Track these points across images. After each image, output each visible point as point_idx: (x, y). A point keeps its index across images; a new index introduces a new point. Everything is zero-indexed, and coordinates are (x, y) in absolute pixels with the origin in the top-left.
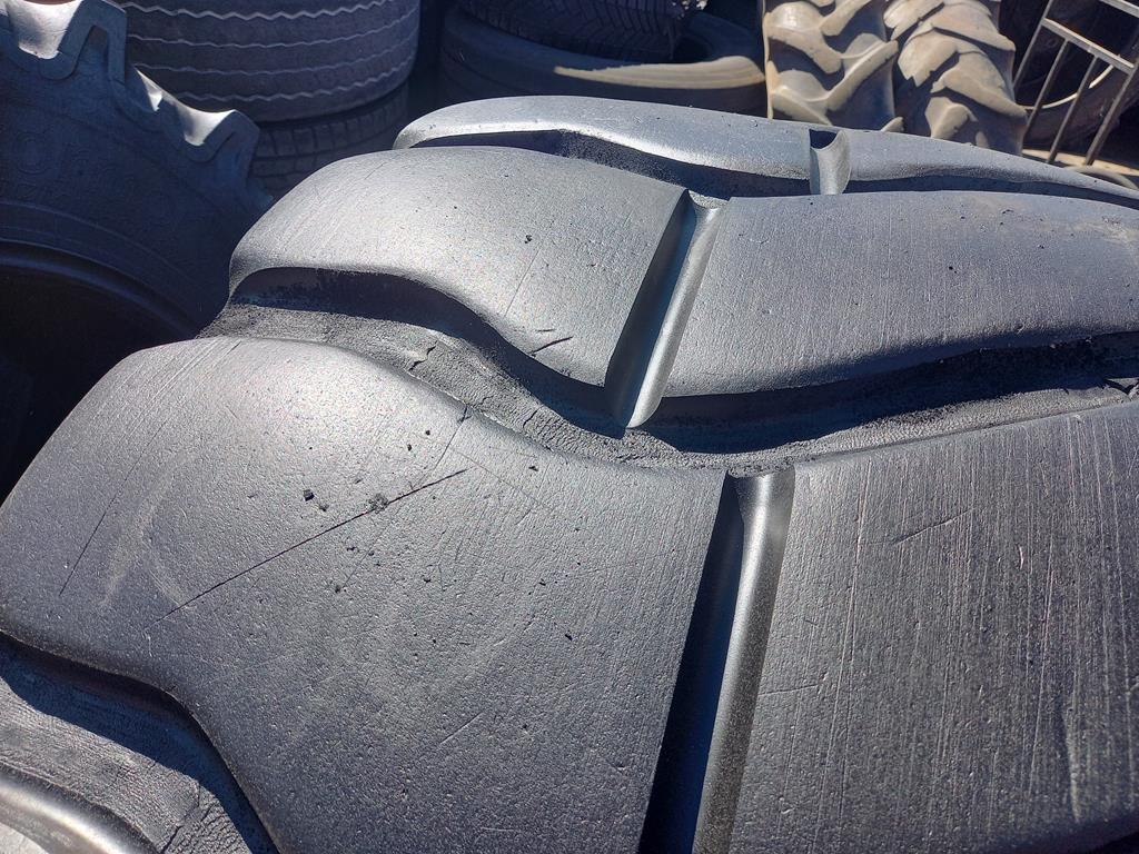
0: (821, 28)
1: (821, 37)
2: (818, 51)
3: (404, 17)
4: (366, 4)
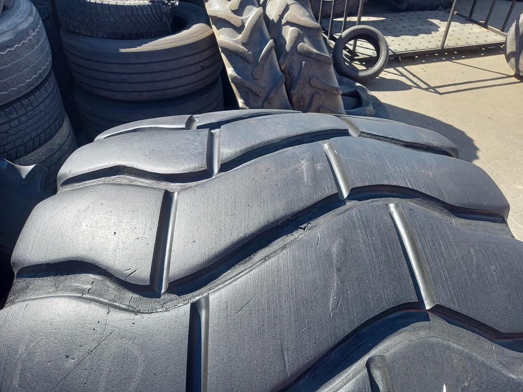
0: (230, 7)
1: (230, 11)
2: (231, 18)
3: (40, 43)
4: (19, 44)
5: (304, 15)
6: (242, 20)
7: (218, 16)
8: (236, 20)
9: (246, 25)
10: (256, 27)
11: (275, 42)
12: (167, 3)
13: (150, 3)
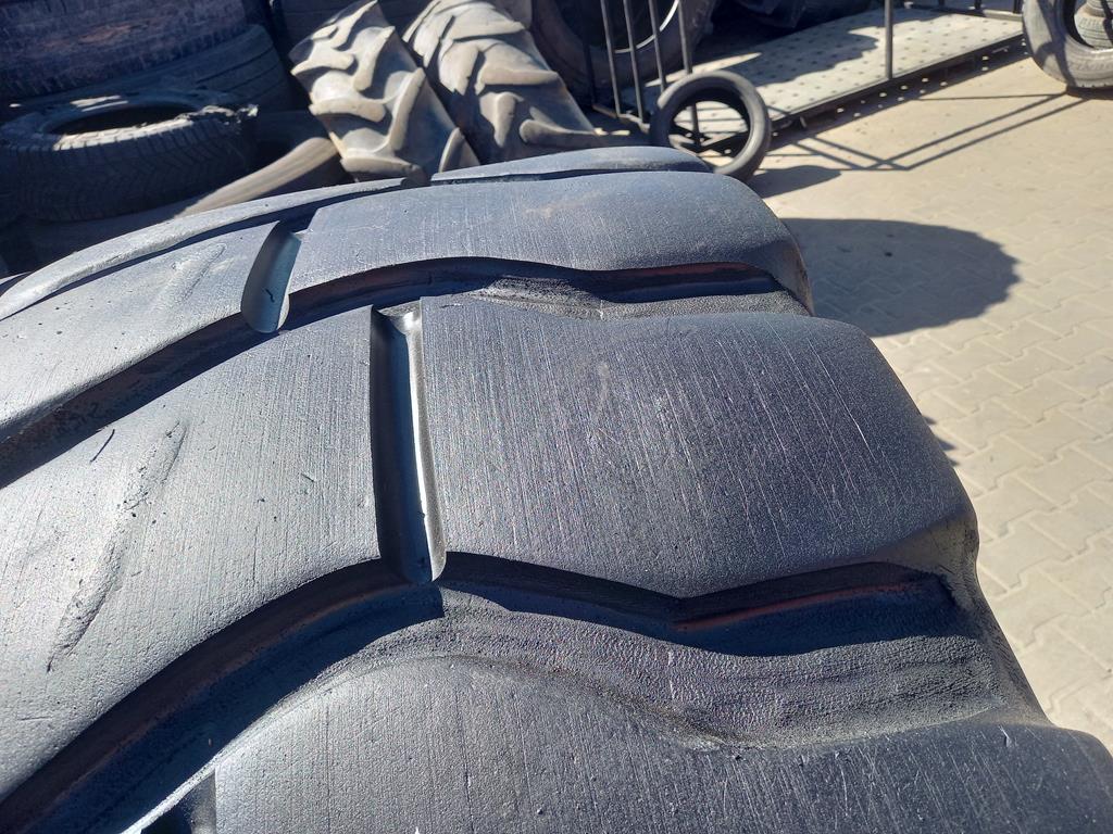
0: (355, 86)
1: (357, 94)
2: (360, 107)
5: (519, 63)
6: (385, 106)
7: (334, 111)
8: (371, 108)
9: (395, 113)
10: (418, 111)
11: (464, 131)
12: (233, 117)
13: (191, 123)
